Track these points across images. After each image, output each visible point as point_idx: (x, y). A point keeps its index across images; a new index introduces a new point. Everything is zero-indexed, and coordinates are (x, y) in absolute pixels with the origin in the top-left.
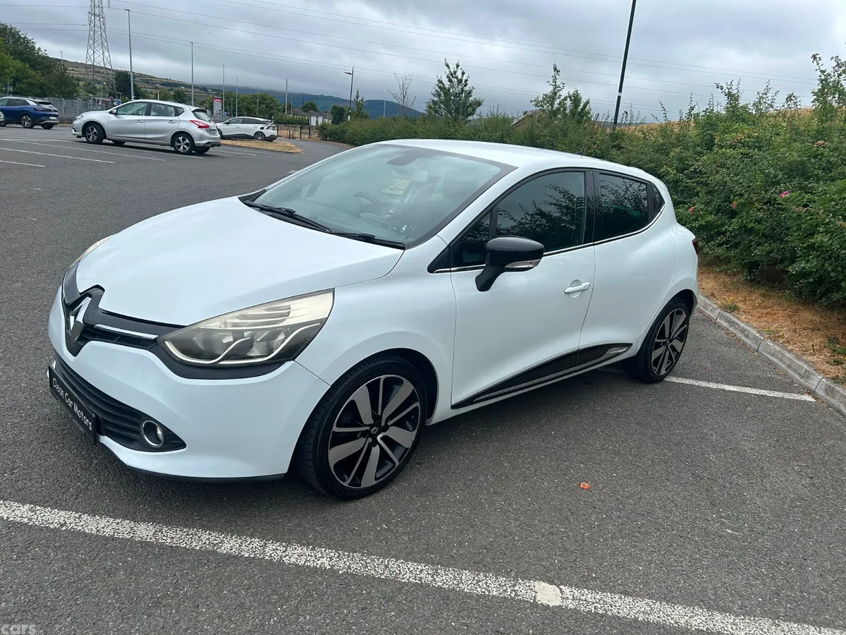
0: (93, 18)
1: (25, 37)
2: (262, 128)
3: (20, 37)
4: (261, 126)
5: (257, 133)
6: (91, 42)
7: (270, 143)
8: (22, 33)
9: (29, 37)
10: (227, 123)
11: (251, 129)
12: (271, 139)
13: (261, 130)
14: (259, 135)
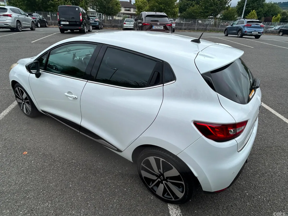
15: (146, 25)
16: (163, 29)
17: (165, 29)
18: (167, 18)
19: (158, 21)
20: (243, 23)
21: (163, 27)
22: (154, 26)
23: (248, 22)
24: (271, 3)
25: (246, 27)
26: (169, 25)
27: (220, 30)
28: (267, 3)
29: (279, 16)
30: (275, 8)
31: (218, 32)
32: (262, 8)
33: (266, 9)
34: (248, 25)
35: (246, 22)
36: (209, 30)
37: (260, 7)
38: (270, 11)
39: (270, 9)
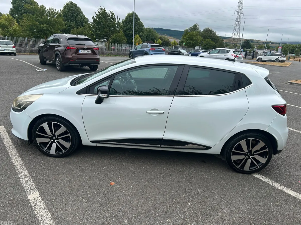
0: (236, 23)
1: (213, 31)
2: (279, 57)
3: (212, 32)
4: (279, 56)
5: (276, 59)
6: (234, 30)
7: (282, 63)
8: (213, 30)
9: (215, 31)
10: (265, 56)
11: (274, 58)
12: (283, 61)
13: (278, 58)
14: (277, 60)
15: (71, 49)
16: (90, 53)
17: (93, 53)
18: (90, 42)
19: (84, 45)
20: (147, 47)
21: (90, 51)
22: (81, 50)
23: (152, 46)
24: (148, 28)
25: (152, 51)
26: (97, 49)
27: (118, 54)
28: (146, 28)
29: (159, 40)
30: (153, 33)
31: (115, 56)
32: (143, 32)
33: (146, 33)
34: (153, 49)
35: (150, 47)
36: (106, 54)
37: (141, 31)
38: (150, 35)
39: (149, 34)
